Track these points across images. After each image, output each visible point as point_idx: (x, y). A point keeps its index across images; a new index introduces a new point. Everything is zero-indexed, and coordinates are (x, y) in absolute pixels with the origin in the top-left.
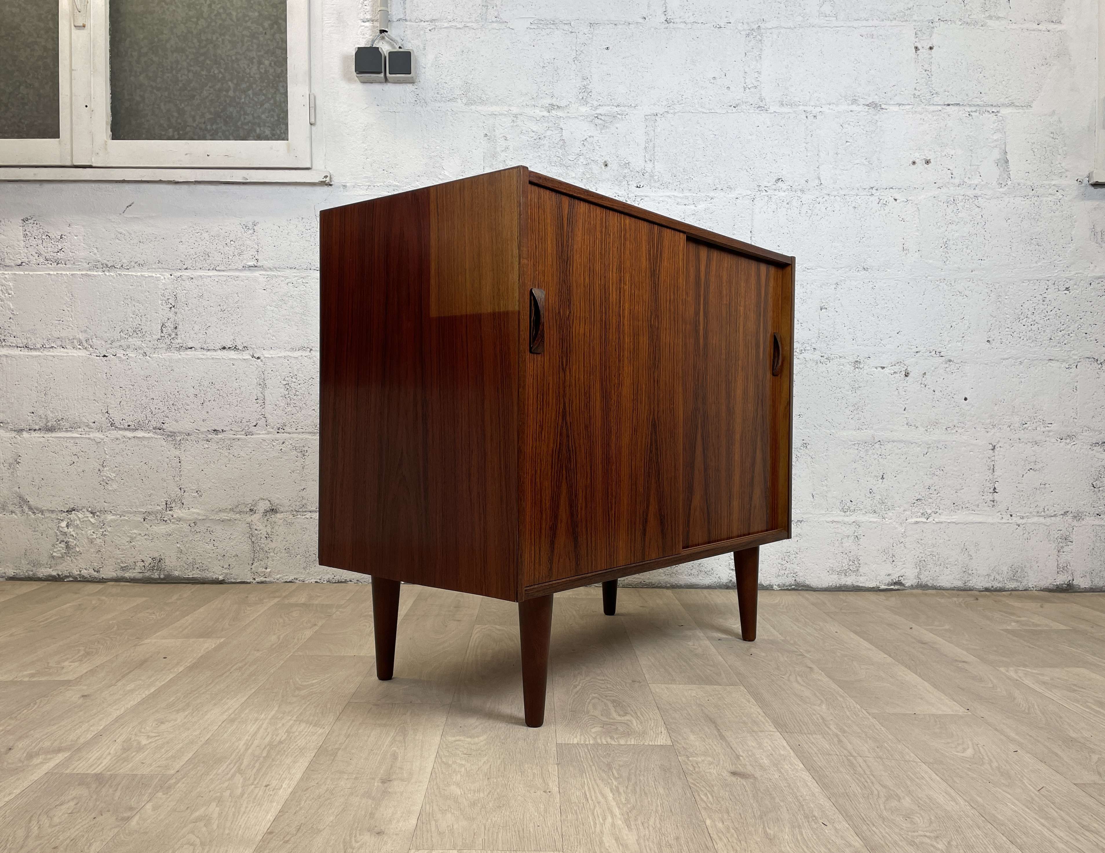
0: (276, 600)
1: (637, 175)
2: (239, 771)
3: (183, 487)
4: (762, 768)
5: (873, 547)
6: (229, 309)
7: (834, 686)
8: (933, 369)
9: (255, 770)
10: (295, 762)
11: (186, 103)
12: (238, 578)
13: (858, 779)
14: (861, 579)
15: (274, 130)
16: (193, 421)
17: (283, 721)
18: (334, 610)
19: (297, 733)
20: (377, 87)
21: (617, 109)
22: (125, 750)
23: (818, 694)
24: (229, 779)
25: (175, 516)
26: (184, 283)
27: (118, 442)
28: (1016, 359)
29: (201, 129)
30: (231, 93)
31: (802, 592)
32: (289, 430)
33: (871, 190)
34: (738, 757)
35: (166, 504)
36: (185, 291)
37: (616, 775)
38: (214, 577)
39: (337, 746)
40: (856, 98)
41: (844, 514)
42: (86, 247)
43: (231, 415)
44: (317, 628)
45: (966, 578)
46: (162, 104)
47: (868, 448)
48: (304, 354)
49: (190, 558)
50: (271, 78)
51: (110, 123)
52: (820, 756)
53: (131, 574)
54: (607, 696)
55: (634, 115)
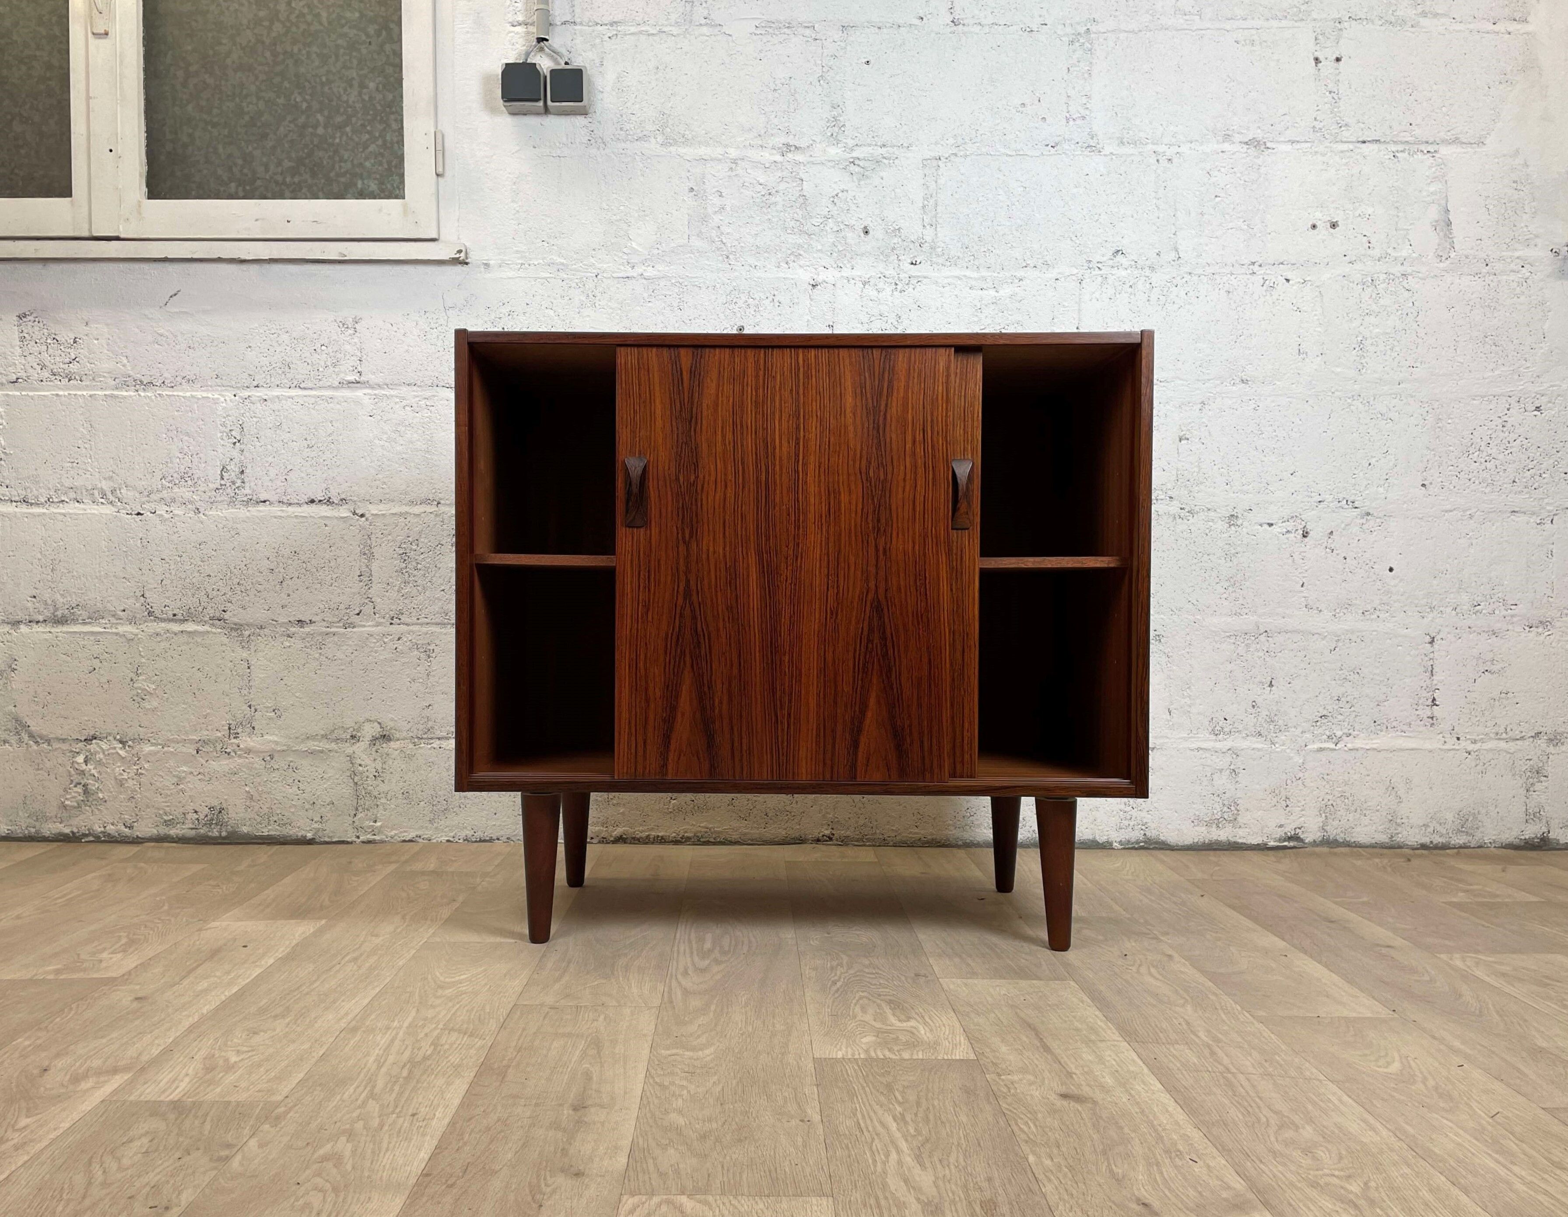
0: (393, 867)
1: (912, 246)
2: (372, 1096)
3: (253, 703)
4: (1103, 1087)
5: (1258, 786)
6: (320, 445)
7: (1202, 979)
8: (1343, 526)
9: (394, 1095)
10: (448, 1084)
11: (255, 145)
12: (333, 837)
13: (1238, 1102)
14: (1241, 832)
15: (382, 183)
16: (267, 608)
17: (426, 1030)
18: (478, 880)
19: (446, 1047)
20: (534, 122)
21: (883, 151)
22: (209, 1069)
23: (1181, 992)
24: (360, 1107)
25: (241, 746)
26: (253, 407)
27: (159, 639)
28: (1464, 511)
29: (277, 182)
30: (320, 131)
31: (1156, 853)
32: (408, 620)
33: (1251, 267)
34: (1070, 1075)
35: (230, 729)
36: (255, 419)
37: (900, 1098)
38: (300, 834)
39: (505, 1063)
40: (1230, 133)
41: (1214, 737)
42: (111, 355)
43: (323, 599)
44: (456, 905)
45: (1392, 830)
46: (220, 147)
47: (1249, 642)
48: (429, 509)
49: (264, 808)
50: (379, 108)
51: (145, 174)
52: (1185, 1072)
53: (178, 831)
54: (880, 995)
55: (907, 158)
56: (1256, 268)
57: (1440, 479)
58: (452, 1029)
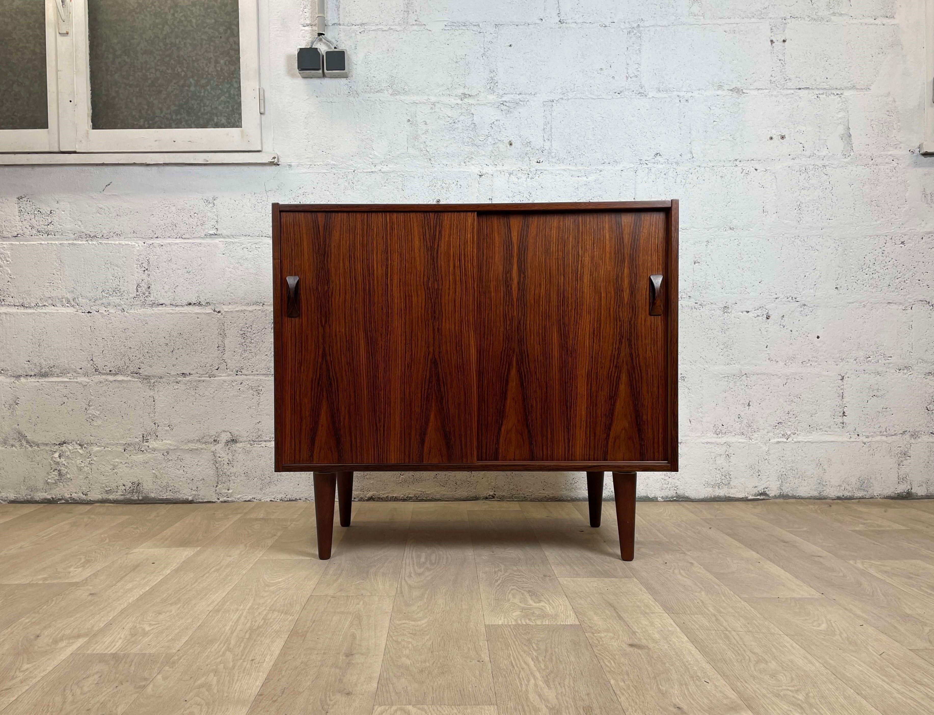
0: (239, 516)
1: (537, 152)
2: (228, 649)
3: (156, 422)
4: (654, 641)
5: (742, 464)
6: (194, 271)
7: (710, 576)
8: (790, 312)
9: (241, 648)
10: (273, 642)
11: (155, 97)
12: (204, 499)
13: (732, 648)
14: (732, 491)
15: (229, 119)
16: (164, 366)
17: (259, 611)
18: (289, 523)
19: (271, 620)
20: (317, 82)
21: (520, 97)
22: (133, 635)
23: (698, 584)
24: (221, 656)
25: (150, 447)
26: (155, 250)
27: (101, 385)
28: (860, 303)
29: (167, 119)
30: (192, 89)
31: (683, 503)
32: (246, 373)
33: (735, 162)
34: (634, 633)
35: (143, 437)
36: (156, 257)
37: (535, 648)
38: (185, 498)
39: (305, 629)
40: (722, 84)
41: (716, 436)
42: (72, 220)
43: (197, 361)
44: (276, 538)
45: (820, 489)
46: (134, 99)
47: (736, 380)
48: (258, 308)
49: (164, 482)
50: (226, 75)
51: (90, 115)
52: (701, 631)
53: (114, 497)
54: (523, 588)
55: (534, 101)
56: (737, 163)
57: (846, 285)
58: (274, 610)
